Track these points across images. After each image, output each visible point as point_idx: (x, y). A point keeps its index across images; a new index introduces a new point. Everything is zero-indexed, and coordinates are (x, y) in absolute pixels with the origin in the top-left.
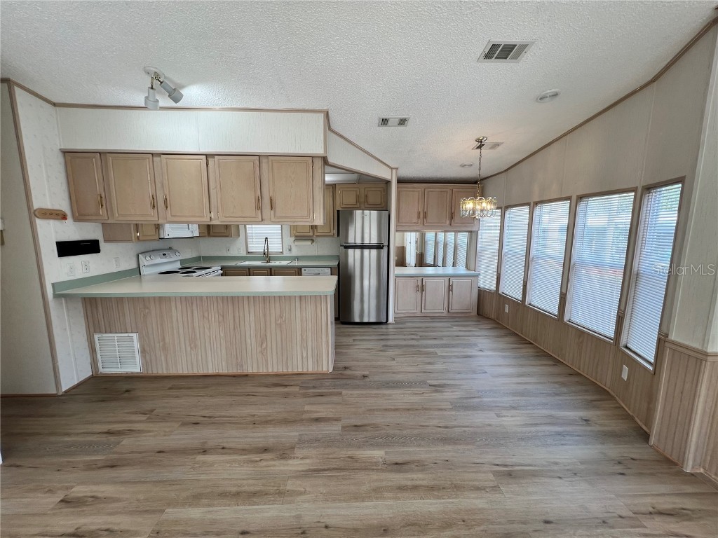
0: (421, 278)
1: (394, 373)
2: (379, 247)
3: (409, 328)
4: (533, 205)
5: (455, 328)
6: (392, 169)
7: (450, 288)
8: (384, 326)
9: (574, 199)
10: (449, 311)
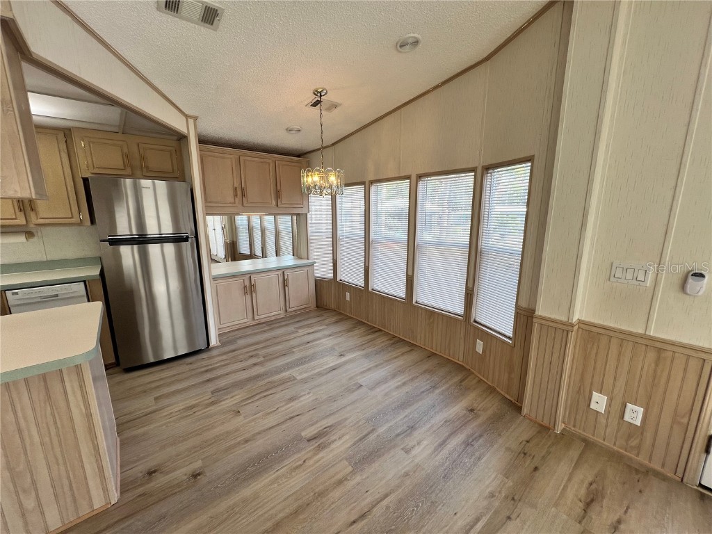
0: (248, 276)
1: (246, 441)
2: (177, 239)
3: (245, 347)
4: (367, 184)
5: (302, 332)
6: (187, 116)
7: (285, 283)
8: (204, 355)
9: (414, 178)
10: (286, 311)
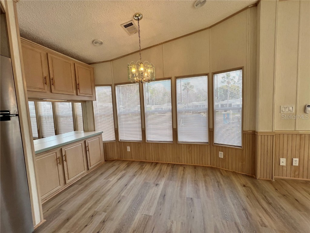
7: (86, 149)
10: (88, 169)
